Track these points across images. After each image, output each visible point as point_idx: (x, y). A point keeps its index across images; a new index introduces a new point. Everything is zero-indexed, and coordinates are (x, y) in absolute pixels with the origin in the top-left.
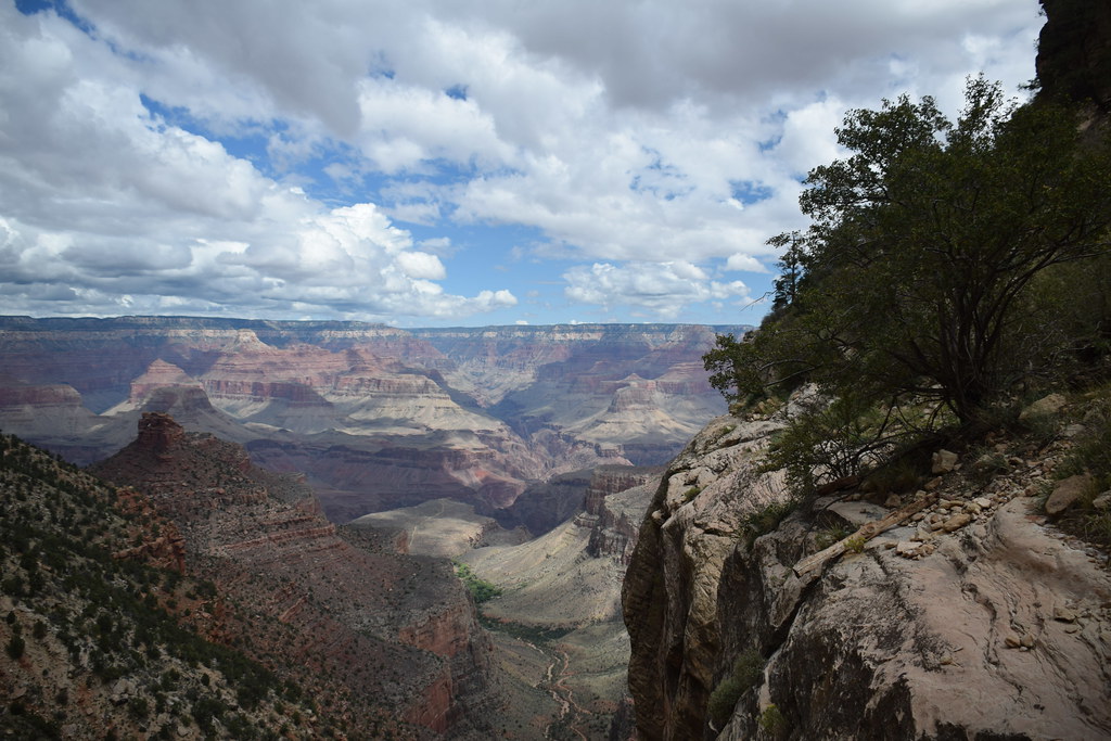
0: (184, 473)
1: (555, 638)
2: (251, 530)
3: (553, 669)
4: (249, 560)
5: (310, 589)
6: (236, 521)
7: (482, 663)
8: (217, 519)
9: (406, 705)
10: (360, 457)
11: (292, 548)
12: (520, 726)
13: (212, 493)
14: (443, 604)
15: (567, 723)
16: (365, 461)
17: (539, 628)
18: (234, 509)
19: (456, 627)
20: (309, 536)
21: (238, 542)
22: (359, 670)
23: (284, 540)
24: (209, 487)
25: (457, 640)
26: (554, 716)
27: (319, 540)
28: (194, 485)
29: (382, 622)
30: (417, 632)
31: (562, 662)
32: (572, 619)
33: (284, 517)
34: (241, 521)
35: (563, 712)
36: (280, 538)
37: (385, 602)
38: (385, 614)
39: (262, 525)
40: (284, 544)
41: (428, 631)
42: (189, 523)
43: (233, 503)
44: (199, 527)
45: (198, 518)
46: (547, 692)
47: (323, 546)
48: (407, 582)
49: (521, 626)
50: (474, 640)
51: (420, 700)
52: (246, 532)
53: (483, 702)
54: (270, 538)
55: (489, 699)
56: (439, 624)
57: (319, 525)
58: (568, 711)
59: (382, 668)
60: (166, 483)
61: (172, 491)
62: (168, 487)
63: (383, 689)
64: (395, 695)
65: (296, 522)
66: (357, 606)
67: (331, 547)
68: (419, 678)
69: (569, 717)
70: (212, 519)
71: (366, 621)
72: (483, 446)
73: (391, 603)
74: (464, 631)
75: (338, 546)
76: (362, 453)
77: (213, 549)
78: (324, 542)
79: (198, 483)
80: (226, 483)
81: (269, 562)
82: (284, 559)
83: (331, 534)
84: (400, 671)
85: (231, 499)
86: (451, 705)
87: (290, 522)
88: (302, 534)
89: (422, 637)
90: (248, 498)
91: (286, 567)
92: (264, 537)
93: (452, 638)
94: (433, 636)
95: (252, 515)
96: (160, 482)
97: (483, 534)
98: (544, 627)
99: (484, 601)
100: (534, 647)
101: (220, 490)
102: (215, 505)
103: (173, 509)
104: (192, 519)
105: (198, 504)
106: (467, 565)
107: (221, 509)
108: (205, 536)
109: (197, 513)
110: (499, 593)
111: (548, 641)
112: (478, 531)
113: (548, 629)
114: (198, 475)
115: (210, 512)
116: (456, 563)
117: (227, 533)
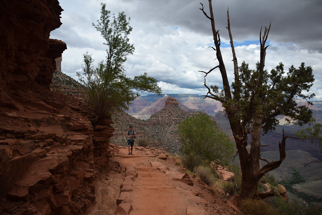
0: (169, 113)
1: (317, 202)
10: (277, 135)
17: (312, 196)
21: (175, 135)
24: (174, 118)
28: (170, 116)
42: (163, 127)
44: (166, 129)
49: (305, 194)
62: (162, 116)
70: (171, 127)
76: (278, 134)
77: (167, 136)
85: (178, 121)
96: (161, 115)
97: (311, 163)
98: (314, 196)
99: (296, 183)
100: (305, 203)
101: (176, 119)
102: (173, 123)
103: (160, 122)
104: (165, 126)
105: (168, 121)
106: (299, 171)
107: (175, 124)
108: (166, 131)
109: (167, 125)
110: (304, 182)
111: (313, 202)
112: (309, 162)
113: (315, 197)
114: (172, 114)
115: (171, 125)
116: (295, 170)
117: (173, 132)
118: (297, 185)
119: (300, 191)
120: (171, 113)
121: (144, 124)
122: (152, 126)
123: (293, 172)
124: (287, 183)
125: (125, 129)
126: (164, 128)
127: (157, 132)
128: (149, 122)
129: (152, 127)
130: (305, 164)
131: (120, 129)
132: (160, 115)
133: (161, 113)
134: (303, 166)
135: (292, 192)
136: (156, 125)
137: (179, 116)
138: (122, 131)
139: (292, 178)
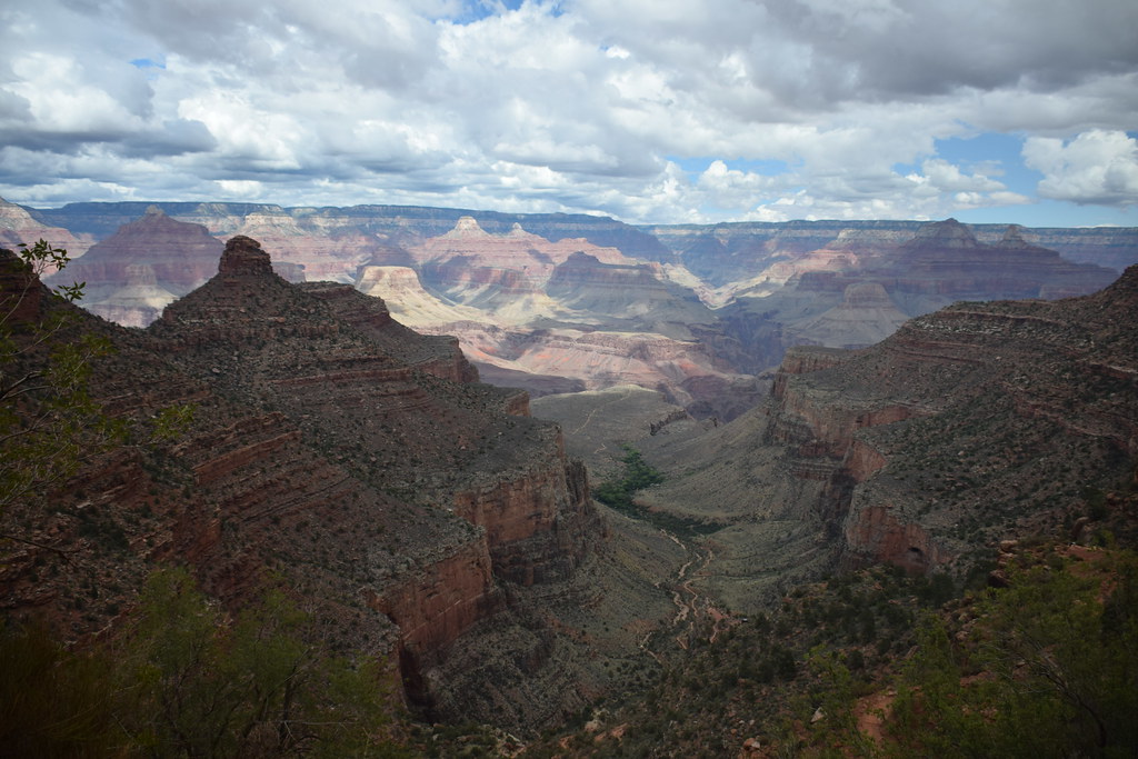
0: (248, 300)
1: (705, 533)
2: (307, 366)
3: (688, 568)
4: (297, 399)
5: (362, 438)
6: (291, 354)
7: (569, 547)
8: (271, 351)
9: (394, 582)
11: (353, 390)
12: (607, 630)
13: (271, 322)
14: (521, 468)
15: (676, 633)
16: (566, 347)
17: (690, 521)
18: (293, 342)
19: (537, 500)
20: (376, 378)
21: (288, 378)
22: (341, 531)
23: (345, 380)
24: (271, 315)
25: (539, 515)
26: (661, 622)
27: (389, 384)
28: (255, 312)
29: (437, 482)
30: (480, 499)
31: (704, 560)
32: (730, 515)
33: (350, 355)
34: (297, 355)
35: (678, 618)
36: (340, 378)
37: (451, 459)
38: (444, 475)
39: (322, 362)
40: (345, 385)
41: (495, 500)
42: (235, 353)
43: (294, 333)
44: (248, 358)
45: (249, 348)
46: (668, 594)
47: (392, 391)
48: (488, 441)
49: (671, 517)
50: (561, 518)
51: (421, 578)
52: (300, 368)
53: (563, 594)
54: (328, 377)
55: (572, 591)
56: (512, 493)
57: (391, 366)
58: (683, 618)
59: (380, 531)
60: (226, 308)
61: (227, 317)
62: (224, 312)
63: (365, 559)
64: (379, 567)
65: (365, 361)
66: (414, 462)
67: (401, 393)
68: (428, 550)
69: (682, 625)
70: (265, 351)
71: (418, 480)
72: (694, 338)
73: (457, 463)
74: (548, 505)
75: (409, 393)
77: (257, 383)
78: (393, 388)
79: (261, 311)
80: (293, 313)
81: (321, 404)
82: (339, 402)
83: (403, 377)
84: (404, 539)
85: (288, 329)
86: (486, 591)
87: (354, 360)
88: (367, 375)
89: (488, 506)
90: (312, 330)
91: (339, 411)
92: (321, 374)
93: (531, 511)
94: (504, 507)
95: (312, 349)
96: (217, 306)
97: (667, 422)
98: (696, 520)
99: (640, 488)
100: (676, 540)
101: (281, 319)
102: (273, 335)
103: (223, 336)
104: (242, 349)
105: (252, 332)
106: (639, 451)
107: (278, 340)
108: (252, 368)
109: (250, 343)
110: (660, 481)
111: (695, 535)
112: (663, 419)
113: (699, 522)
114: (262, 302)
115: (264, 343)
116: (628, 449)
117: (278, 367)
118: (643, 491)
119: (658, 509)
120: (257, 300)
121: (160, 347)
122: (193, 352)
123: (624, 455)
124: (618, 492)
125: (142, 379)
126: (238, 356)
127: (217, 374)
128: (179, 336)
129: (194, 356)
130: (653, 427)
131: (125, 382)
132: (215, 309)
133: (215, 300)
134: (648, 432)
135: (635, 514)
136: (206, 348)
137: (287, 307)
138: (135, 391)
139: (626, 474)
